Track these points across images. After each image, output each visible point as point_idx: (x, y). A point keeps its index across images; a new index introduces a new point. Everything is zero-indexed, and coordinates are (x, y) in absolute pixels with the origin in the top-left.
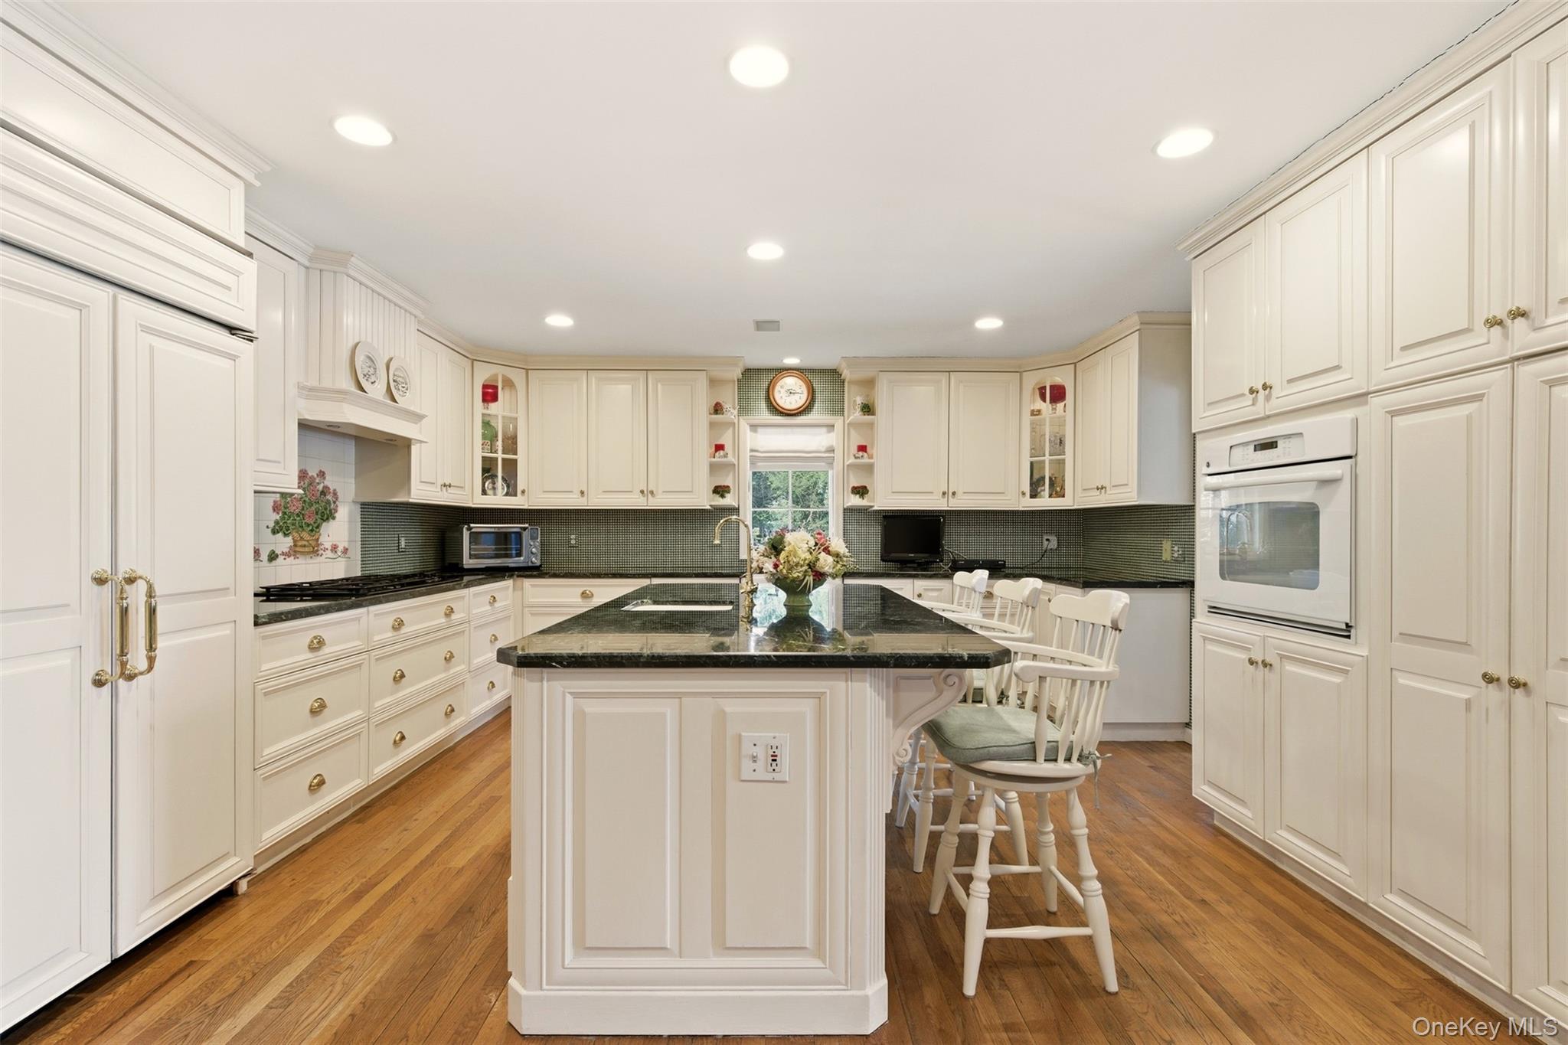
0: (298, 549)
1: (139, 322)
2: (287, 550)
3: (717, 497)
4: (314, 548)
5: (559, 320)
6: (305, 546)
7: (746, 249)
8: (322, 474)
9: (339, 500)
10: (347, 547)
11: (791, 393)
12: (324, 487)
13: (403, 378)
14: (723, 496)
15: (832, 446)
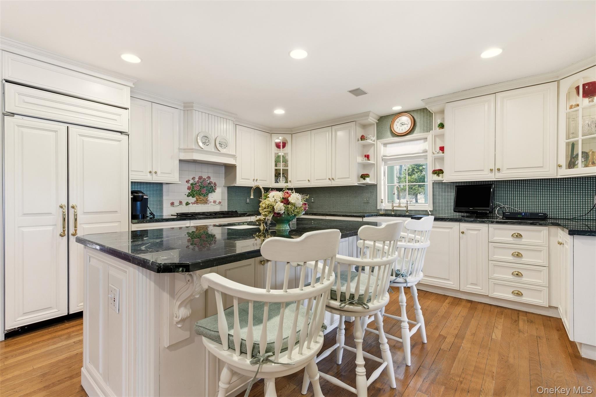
0: (198, 202)
1: (78, 133)
2: (194, 202)
3: (362, 179)
4: (205, 201)
5: (279, 112)
6: (201, 201)
7: (289, 53)
8: (209, 178)
9: (217, 186)
10: (220, 201)
11: (402, 124)
12: (210, 182)
13: (225, 142)
14: (364, 179)
15: (426, 149)
